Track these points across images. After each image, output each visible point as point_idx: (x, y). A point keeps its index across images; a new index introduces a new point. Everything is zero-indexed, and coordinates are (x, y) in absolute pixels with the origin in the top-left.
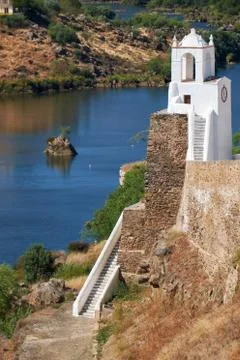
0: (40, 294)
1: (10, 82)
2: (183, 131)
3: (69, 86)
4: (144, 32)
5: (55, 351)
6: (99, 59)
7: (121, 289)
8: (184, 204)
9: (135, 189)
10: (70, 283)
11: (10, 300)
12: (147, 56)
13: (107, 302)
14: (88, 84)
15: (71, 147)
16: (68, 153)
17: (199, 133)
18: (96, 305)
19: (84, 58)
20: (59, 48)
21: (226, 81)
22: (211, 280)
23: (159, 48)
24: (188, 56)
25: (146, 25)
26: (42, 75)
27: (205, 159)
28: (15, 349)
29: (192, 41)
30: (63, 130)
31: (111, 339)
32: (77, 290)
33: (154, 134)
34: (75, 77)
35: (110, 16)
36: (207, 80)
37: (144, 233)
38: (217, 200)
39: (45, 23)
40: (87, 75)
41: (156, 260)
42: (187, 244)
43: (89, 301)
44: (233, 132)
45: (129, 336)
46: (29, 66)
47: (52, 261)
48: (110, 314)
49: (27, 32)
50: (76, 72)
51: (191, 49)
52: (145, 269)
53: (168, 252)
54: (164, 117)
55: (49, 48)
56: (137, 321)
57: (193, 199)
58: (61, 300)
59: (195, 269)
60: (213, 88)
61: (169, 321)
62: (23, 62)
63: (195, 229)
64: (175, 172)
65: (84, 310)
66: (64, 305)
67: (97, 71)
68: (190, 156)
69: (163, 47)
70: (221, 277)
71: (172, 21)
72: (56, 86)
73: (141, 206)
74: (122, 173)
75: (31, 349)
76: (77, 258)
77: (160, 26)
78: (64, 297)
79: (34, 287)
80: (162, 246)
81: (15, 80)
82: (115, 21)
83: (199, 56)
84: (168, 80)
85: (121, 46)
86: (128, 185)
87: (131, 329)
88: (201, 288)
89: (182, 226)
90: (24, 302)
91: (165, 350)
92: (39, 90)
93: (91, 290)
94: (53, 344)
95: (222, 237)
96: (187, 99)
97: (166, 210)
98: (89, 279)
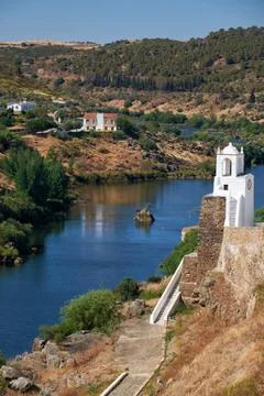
0: (129, 309)
1: (113, 174)
2: (223, 208)
3: (151, 177)
4: (199, 144)
5: (138, 346)
6: (170, 161)
7: (181, 307)
8: (223, 253)
9: (191, 243)
10: (148, 303)
11: (111, 311)
12: (201, 159)
13: (172, 315)
14: (163, 176)
15: (151, 216)
16: (149, 219)
17: (233, 208)
18: (165, 317)
19: (161, 160)
20: (145, 153)
21: (251, 176)
22: (238, 302)
23: (209, 154)
24: (227, 160)
25: (201, 140)
26: (134, 170)
27: (237, 225)
28: (113, 343)
29: (230, 150)
30: (147, 205)
31: (174, 339)
32: (153, 307)
33: (204, 209)
34: (155, 171)
35: (178, 133)
36: (241, 174)
37: (196, 272)
38: (243, 252)
39: (137, 137)
40: (163, 170)
41: (204, 289)
42: (224, 279)
43: (160, 314)
44: (255, 208)
45: (185, 337)
46: (126, 164)
47: (137, 288)
48: (174, 323)
49: (125, 143)
50: (156, 168)
51: (229, 155)
52: (197, 295)
53: (211, 285)
54: (211, 198)
55: (139, 153)
56: (191, 328)
57: (228, 251)
58: (143, 313)
59: (228, 296)
60: (243, 180)
61: (211, 328)
62: (122, 161)
63: (229, 270)
64: (217, 233)
66: (144, 316)
67: (168, 168)
68: (227, 223)
69: (211, 153)
70: (245, 301)
71: (217, 137)
72: (142, 177)
73: (195, 254)
74: (183, 233)
75: (123, 344)
76: (154, 287)
77: (210, 140)
78: (145, 312)
79: (126, 305)
80: (208, 280)
81: (117, 173)
82: (182, 136)
83: (234, 160)
84: (214, 175)
85: (185, 153)
86: (186, 241)
87: (187, 333)
88: (232, 308)
89: (221, 268)
90: (119, 314)
91: (209, 346)
92: (132, 179)
93: (163, 307)
94: (137, 341)
95: (246, 275)
96: (226, 187)
97: (210, 257)
98: (161, 301)
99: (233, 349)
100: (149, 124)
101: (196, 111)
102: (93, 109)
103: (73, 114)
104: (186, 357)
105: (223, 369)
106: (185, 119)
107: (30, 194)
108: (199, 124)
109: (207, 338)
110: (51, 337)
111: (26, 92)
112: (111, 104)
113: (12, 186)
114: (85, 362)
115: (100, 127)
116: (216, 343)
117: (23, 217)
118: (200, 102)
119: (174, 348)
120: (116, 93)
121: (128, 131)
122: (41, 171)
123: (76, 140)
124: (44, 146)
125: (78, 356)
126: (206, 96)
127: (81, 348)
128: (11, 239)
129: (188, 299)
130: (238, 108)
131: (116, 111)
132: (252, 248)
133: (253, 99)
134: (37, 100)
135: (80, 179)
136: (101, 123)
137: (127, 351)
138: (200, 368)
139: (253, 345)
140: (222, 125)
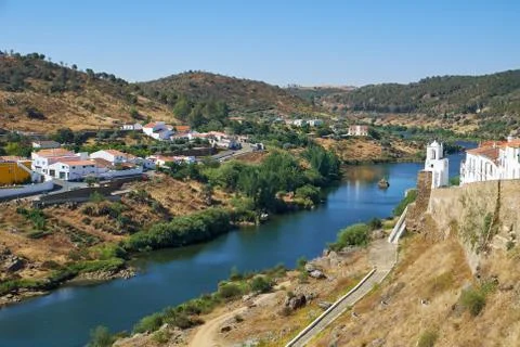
0: (376, 235)
1: (365, 159)
2: (430, 177)
3: (387, 161)
4: (415, 143)
5: (382, 254)
6: (398, 152)
7: (406, 234)
8: (430, 203)
9: (413, 197)
10: (387, 231)
11: (365, 237)
12: (416, 151)
13: (401, 237)
14: (394, 161)
15: (387, 183)
16: (386, 185)
17: (436, 178)
18: (397, 239)
19: (393, 151)
20: (384, 148)
21: (447, 160)
22: (439, 231)
23: (422, 148)
24: (433, 150)
25: (415, 140)
26: (377, 157)
27: (438, 187)
28: (368, 253)
29: (435, 144)
30: (384, 177)
31: (402, 251)
32: (389, 234)
33: (419, 179)
34: (389, 158)
35: (402, 137)
36: (441, 159)
37: (415, 214)
38: (443, 202)
39: (379, 139)
40: (394, 157)
41: (419, 224)
42: (431, 218)
43: (394, 238)
45: (409, 250)
46: (372, 154)
47: (380, 223)
48: (402, 242)
49: (372, 142)
50: (390, 156)
51: (434, 148)
52: (415, 227)
53: (424, 220)
54: (423, 172)
55: (380, 148)
56: (412, 245)
57: (433, 202)
58: (383, 237)
59: (434, 227)
60: (442, 161)
61: (424, 245)
62: (371, 152)
63: (434, 213)
64: (427, 192)
65: (392, 240)
66: (385, 239)
67: (397, 156)
68: (433, 186)
70: (443, 230)
72: (382, 161)
73: (414, 204)
74: (406, 192)
75: (374, 253)
76: (390, 222)
78: (385, 236)
79: (374, 233)
80: (422, 218)
81: (367, 159)
82: (404, 138)
83: (437, 150)
84: (425, 158)
85: (406, 147)
86: (408, 197)
87: (410, 248)
88: (436, 234)
89: (429, 211)
90: (370, 237)
92: (376, 162)
93: (395, 233)
94: (381, 252)
95: (445, 216)
96: (432, 166)
97: (423, 205)
98: (395, 230)
99: (438, 256)
100: (386, 132)
101: (413, 124)
102: (354, 123)
103: (343, 125)
104: (410, 260)
105: (432, 267)
106: (406, 128)
107: (320, 170)
108: (414, 131)
109: (422, 250)
110: (333, 249)
111: (317, 114)
112: (364, 120)
113: (309, 166)
114: (352, 263)
115: (358, 133)
116: (427, 253)
117: (316, 183)
118: (415, 119)
119: (402, 256)
120: (366, 114)
121: (374, 135)
122: (325, 159)
123: (344, 140)
124: (327, 144)
125: (348, 260)
126: (418, 116)
127: (349, 255)
128: (309, 195)
129: (410, 229)
130: (437, 122)
131: (366, 124)
132: (448, 200)
133: (446, 117)
134: (323, 118)
135: (347, 162)
136: (358, 131)
137: (375, 258)
138: (419, 266)
139: (449, 254)
140: (428, 132)
